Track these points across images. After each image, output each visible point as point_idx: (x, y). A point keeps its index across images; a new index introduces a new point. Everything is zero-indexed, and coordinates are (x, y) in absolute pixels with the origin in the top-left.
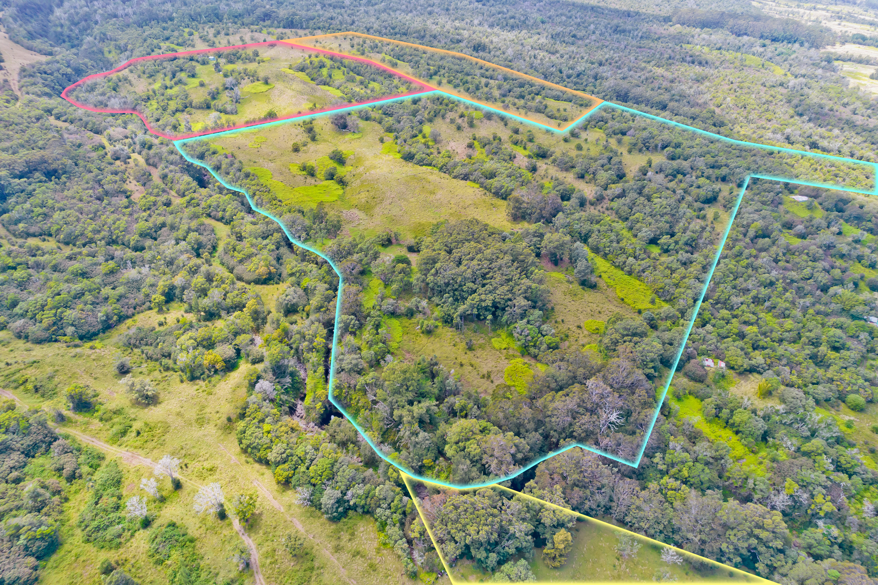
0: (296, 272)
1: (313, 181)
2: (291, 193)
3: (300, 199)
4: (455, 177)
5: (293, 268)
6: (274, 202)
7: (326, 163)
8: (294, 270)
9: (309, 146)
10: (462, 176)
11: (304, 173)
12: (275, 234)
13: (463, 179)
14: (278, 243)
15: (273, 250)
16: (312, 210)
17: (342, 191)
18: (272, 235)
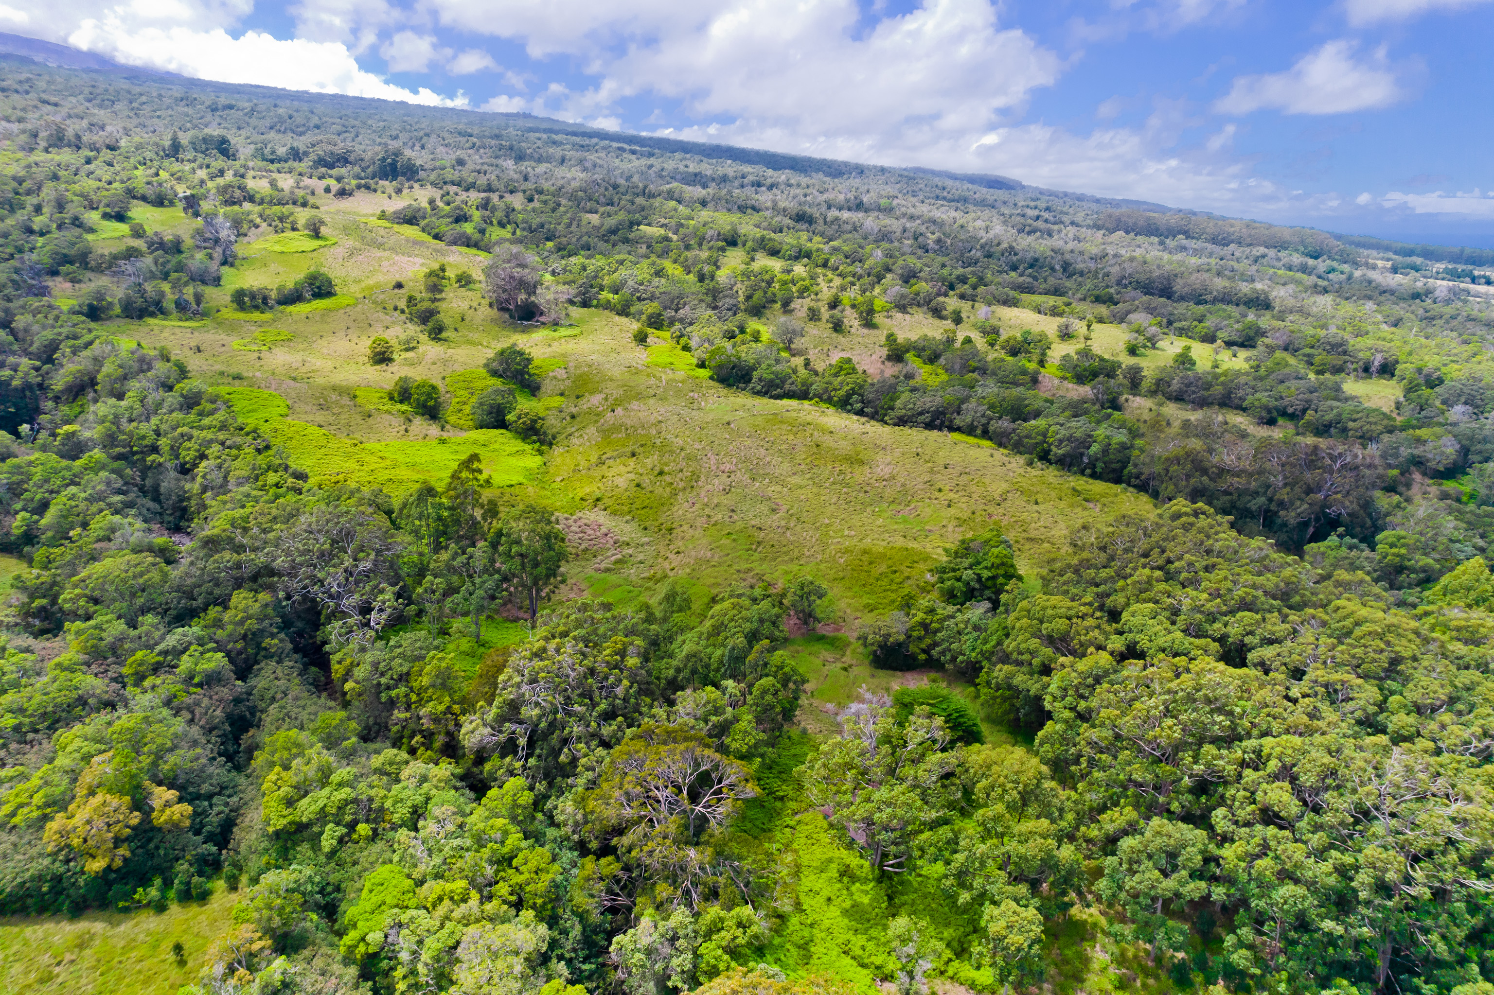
0: (322, 816)
1: (434, 430)
2: (348, 456)
3: (384, 475)
4: (901, 422)
5: (302, 790)
6: (272, 478)
7: (479, 384)
8: (307, 809)
9: (421, 349)
10: (927, 417)
11: (404, 407)
12: (241, 599)
13: (929, 426)
14: (253, 638)
15: (211, 680)
16: (429, 491)
17: (538, 460)
18: (224, 603)
